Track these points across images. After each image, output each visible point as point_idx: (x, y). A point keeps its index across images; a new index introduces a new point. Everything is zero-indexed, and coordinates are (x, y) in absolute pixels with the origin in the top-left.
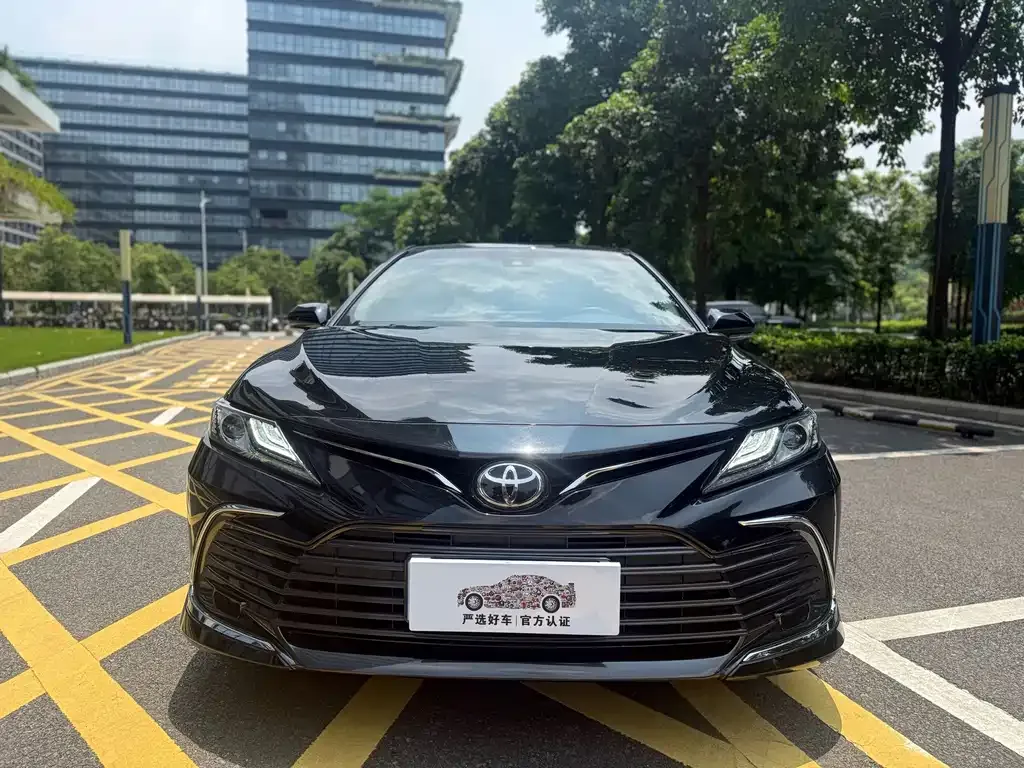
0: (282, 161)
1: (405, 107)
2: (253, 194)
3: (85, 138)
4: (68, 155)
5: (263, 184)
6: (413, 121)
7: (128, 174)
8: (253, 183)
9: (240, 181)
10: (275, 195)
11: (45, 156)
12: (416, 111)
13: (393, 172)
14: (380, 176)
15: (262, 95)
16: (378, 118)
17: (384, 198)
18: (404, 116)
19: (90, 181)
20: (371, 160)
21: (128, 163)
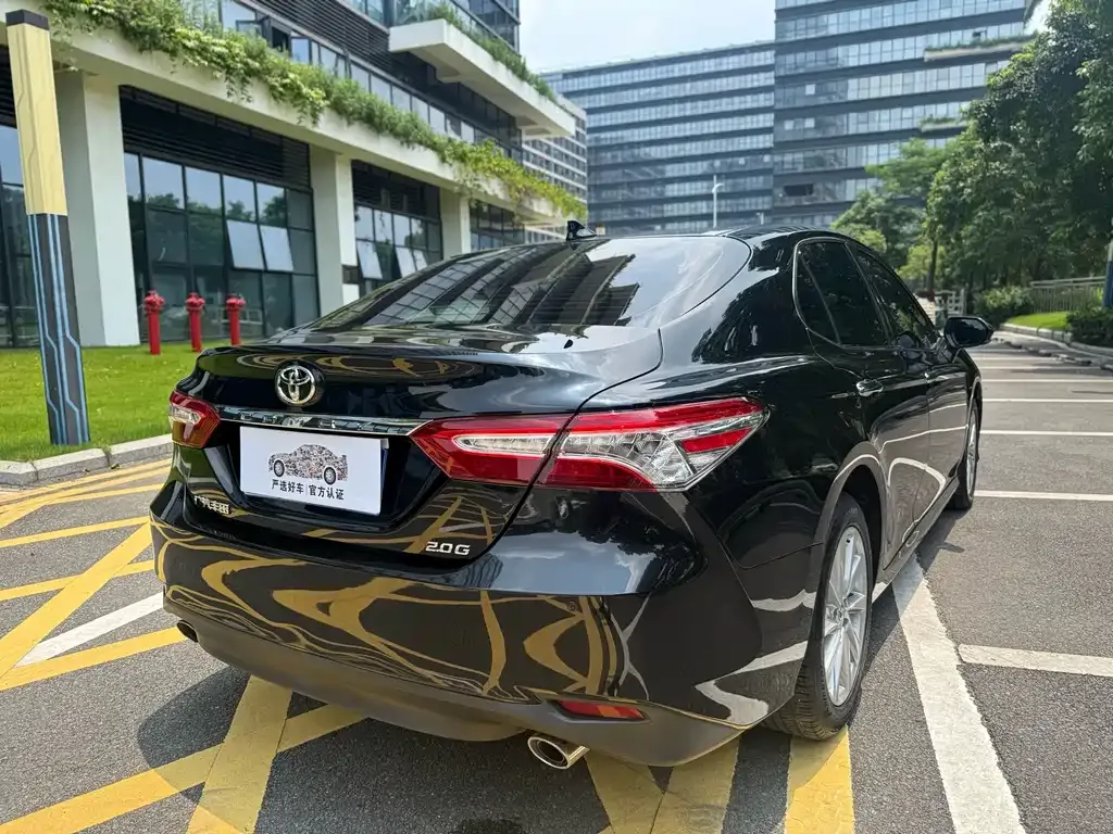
0: (810, 129)
1: (967, 36)
2: (777, 171)
3: (622, 137)
4: (608, 157)
5: (788, 158)
6: (978, 50)
7: (660, 167)
8: (777, 158)
9: (767, 158)
10: (800, 169)
11: (589, 161)
12: (983, 38)
13: (945, 120)
14: (929, 127)
15: (790, 59)
16: (928, 56)
17: (920, 154)
18: (964, 47)
19: (626, 180)
20: (918, 110)
21: (659, 156)
